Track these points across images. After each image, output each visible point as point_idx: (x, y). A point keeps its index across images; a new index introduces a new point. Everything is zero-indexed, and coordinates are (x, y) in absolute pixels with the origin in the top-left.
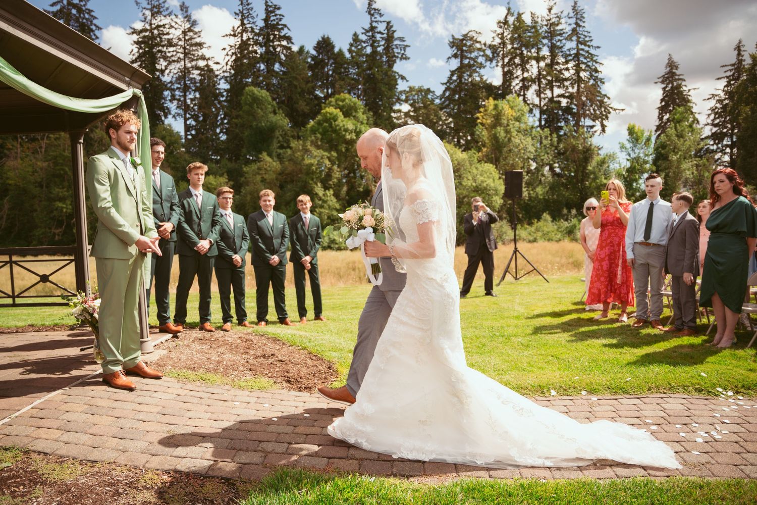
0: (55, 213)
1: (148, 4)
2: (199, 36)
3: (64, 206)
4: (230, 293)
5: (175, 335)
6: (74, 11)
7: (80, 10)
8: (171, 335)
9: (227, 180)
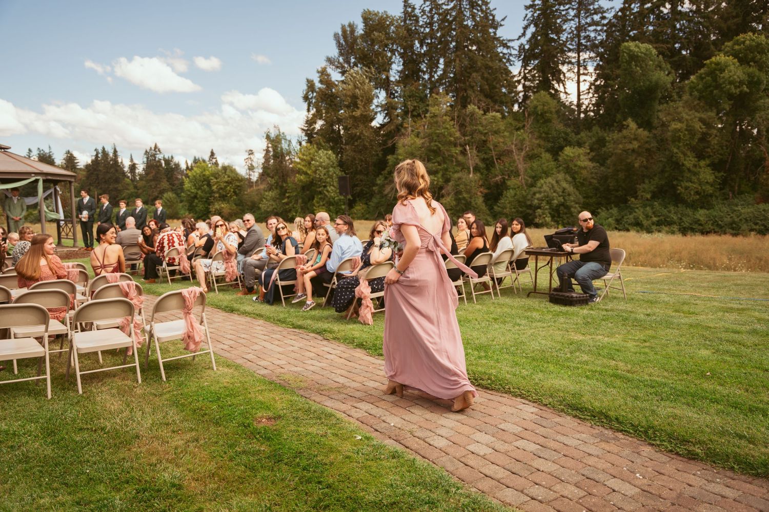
3: (436, 179)
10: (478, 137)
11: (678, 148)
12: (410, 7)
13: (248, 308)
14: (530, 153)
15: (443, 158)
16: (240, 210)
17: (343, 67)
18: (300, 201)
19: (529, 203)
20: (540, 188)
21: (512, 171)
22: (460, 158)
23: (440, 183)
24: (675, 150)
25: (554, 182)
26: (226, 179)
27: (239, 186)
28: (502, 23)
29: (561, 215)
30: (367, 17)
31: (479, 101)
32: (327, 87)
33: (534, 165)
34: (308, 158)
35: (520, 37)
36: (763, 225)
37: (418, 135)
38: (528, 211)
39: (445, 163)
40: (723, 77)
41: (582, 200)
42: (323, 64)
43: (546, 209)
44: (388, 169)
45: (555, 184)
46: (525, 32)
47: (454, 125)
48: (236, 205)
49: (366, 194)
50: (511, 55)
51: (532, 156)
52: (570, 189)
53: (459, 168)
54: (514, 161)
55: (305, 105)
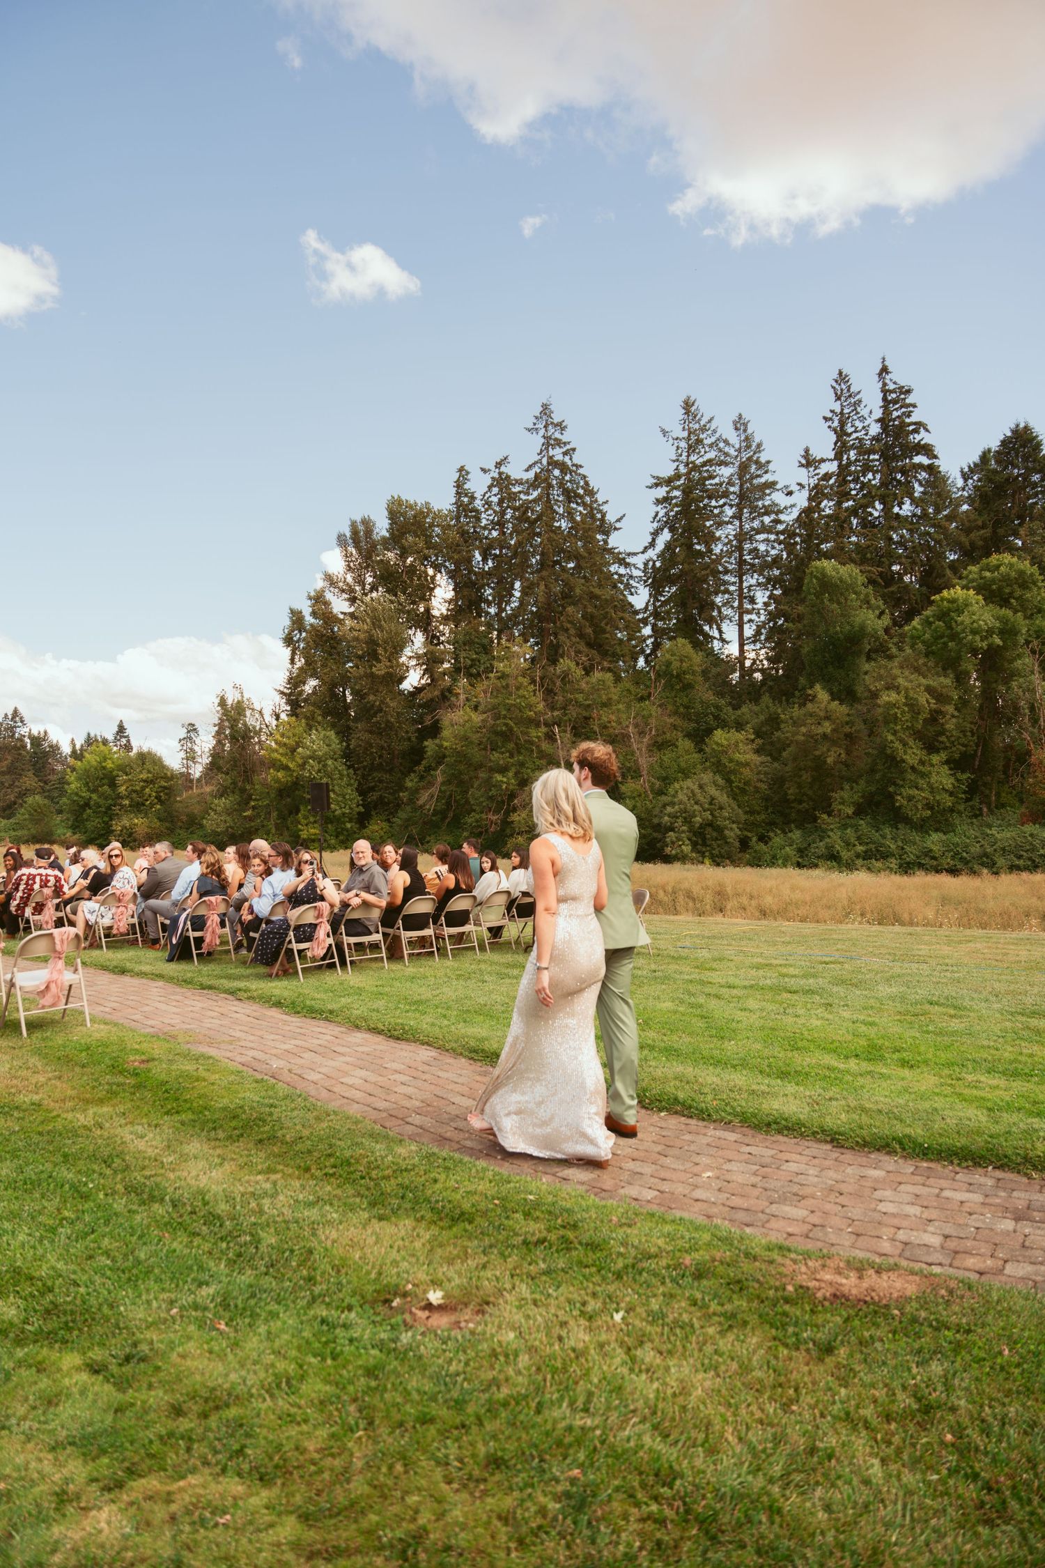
0: (493, 792)
1: (684, 429)
2: (766, 472)
6: (557, 472)
7: (563, 467)
10: (573, 712)
11: (895, 733)
12: (466, 495)
13: (146, 968)
14: (660, 739)
15: (516, 744)
16: (168, 828)
17: (352, 591)
18: (274, 814)
19: (656, 821)
20: (674, 796)
21: (629, 769)
22: (545, 746)
23: (511, 787)
24: (890, 737)
25: (695, 787)
26: (144, 776)
27: (165, 788)
28: (618, 525)
29: (708, 842)
30: (396, 510)
31: (578, 652)
32: (325, 623)
33: (665, 758)
34: (291, 742)
35: (645, 550)
36: (1030, 859)
37: (476, 708)
38: (655, 835)
39: (519, 753)
40: (962, 623)
41: (743, 817)
42: (320, 584)
43: (683, 832)
44: (424, 762)
45: (697, 791)
46: (654, 540)
47: (534, 691)
48: (160, 819)
49: (388, 803)
50: (631, 577)
51: (662, 744)
52: (723, 798)
53: (544, 762)
54: (633, 754)
55: (287, 652)
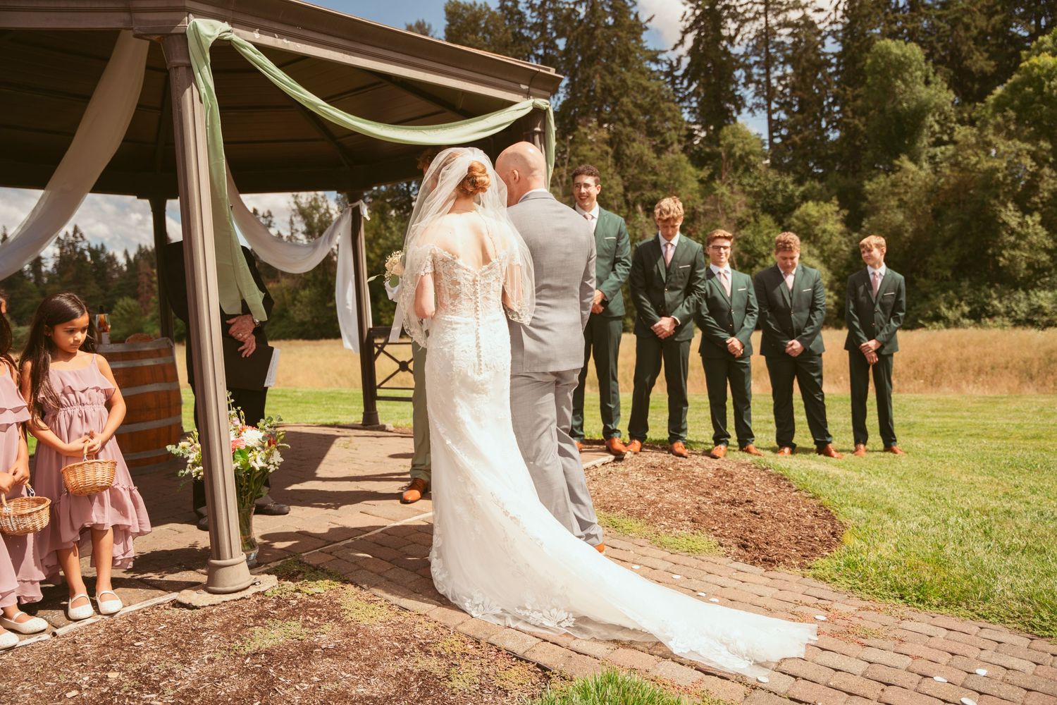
4: (725, 399)
5: (619, 457)
8: (612, 457)
9: (837, 209)
28: (648, 25)
30: (454, 12)
35: (676, 47)
46: (683, 38)
